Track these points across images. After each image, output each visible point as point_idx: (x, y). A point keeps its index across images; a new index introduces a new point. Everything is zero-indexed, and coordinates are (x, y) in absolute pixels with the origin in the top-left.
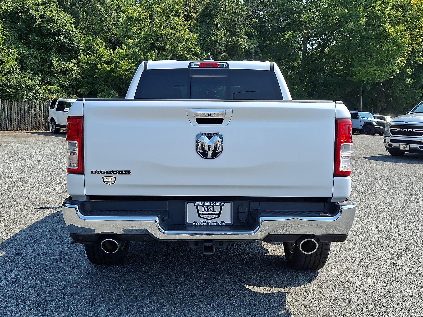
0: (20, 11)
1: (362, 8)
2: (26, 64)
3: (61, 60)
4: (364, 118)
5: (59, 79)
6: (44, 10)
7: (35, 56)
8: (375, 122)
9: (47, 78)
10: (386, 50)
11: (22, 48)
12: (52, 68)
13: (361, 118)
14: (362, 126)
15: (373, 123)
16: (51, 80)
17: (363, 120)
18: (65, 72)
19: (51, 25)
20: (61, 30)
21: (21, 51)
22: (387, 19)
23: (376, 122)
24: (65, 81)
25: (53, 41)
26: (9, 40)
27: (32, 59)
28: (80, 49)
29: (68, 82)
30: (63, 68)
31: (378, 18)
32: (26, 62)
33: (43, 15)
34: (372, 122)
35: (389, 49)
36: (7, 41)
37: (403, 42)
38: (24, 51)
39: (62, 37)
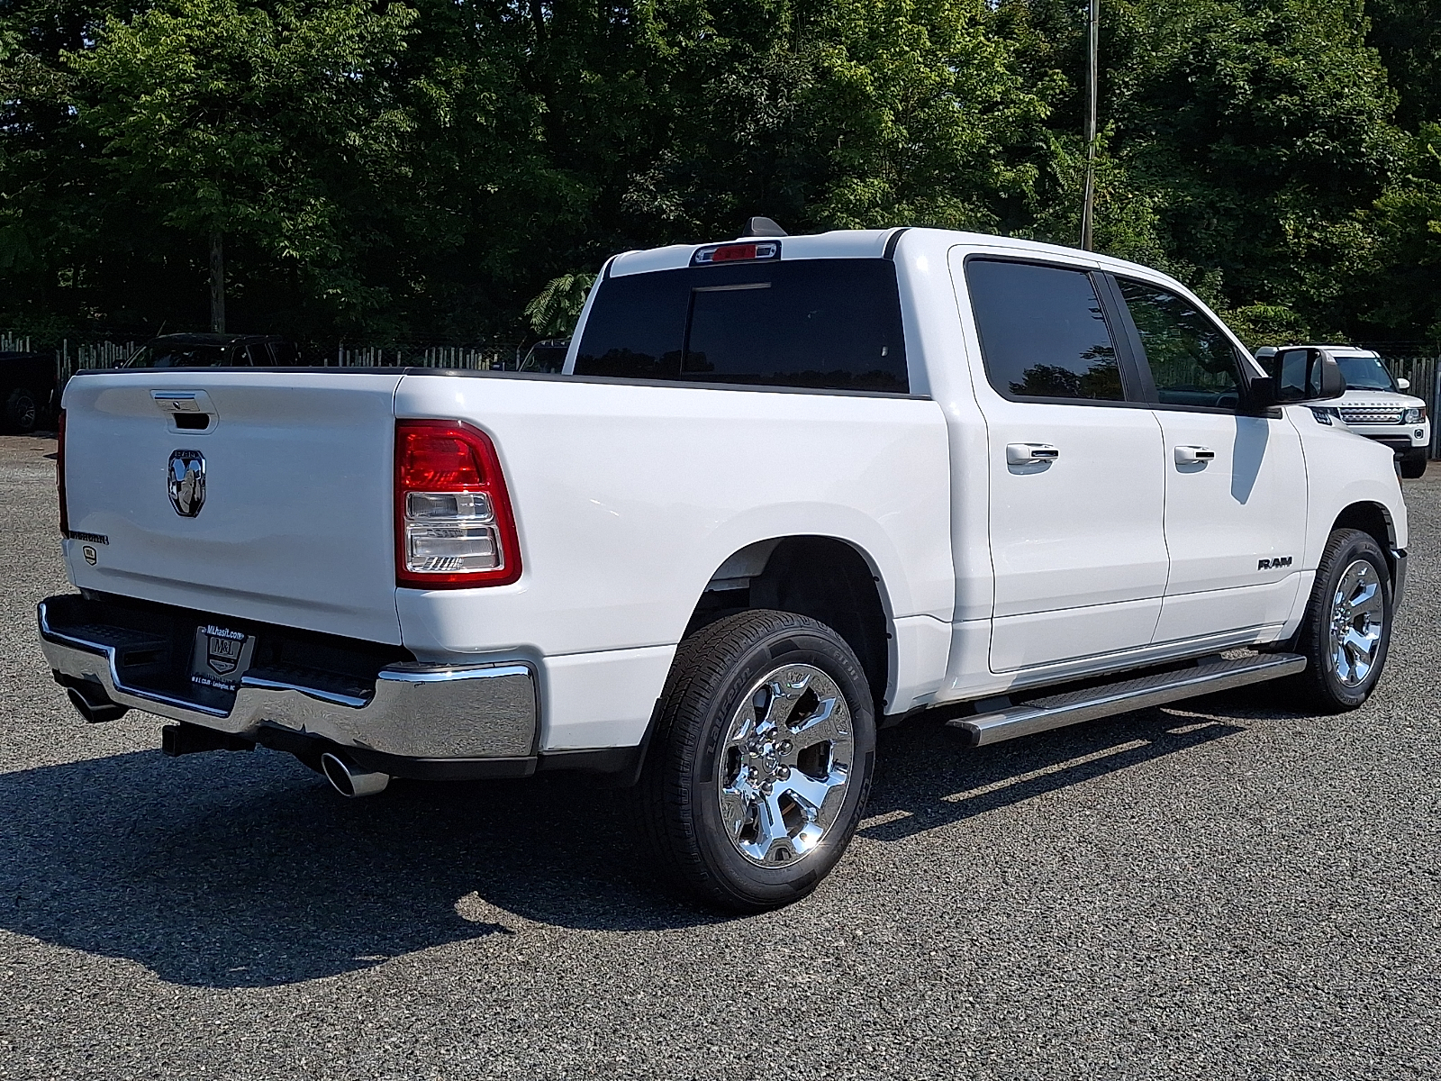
0: (1192, 67)
2: (1194, 237)
3: (1313, 216)
5: (1302, 280)
6: (1268, 55)
7: (1226, 210)
9: (1263, 281)
11: (1184, 187)
12: (1281, 246)
16: (1273, 286)
18: (1324, 256)
19: (1281, 100)
20: (1317, 114)
21: (1179, 197)
24: (1325, 285)
25: (1285, 155)
26: (1148, 168)
27: (1215, 221)
28: (1388, 170)
29: (1335, 289)
30: (1319, 240)
32: (1193, 231)
33: (1263, 69)
36: (1143, 169)
38: (1189, 198)
39: (1317, 135)
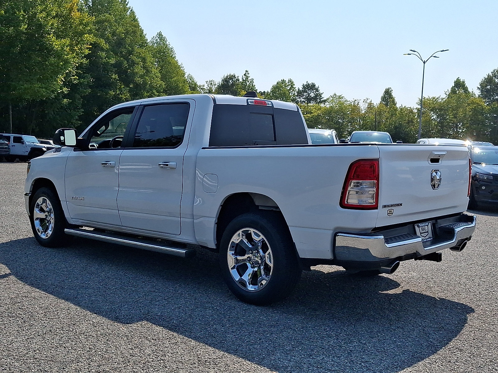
1: (22, 12)
4: (29, 143)
8: (44, 147)
10: (51, 65)
13: (27, 143)
14: (29, 152)
15: (43, 148)
17: (29, 145)
22: (50, 30)
23: (46, 147)
31: (40, 26)
34: (41, 147)
35: (55, 64)
37: (69, 58)
